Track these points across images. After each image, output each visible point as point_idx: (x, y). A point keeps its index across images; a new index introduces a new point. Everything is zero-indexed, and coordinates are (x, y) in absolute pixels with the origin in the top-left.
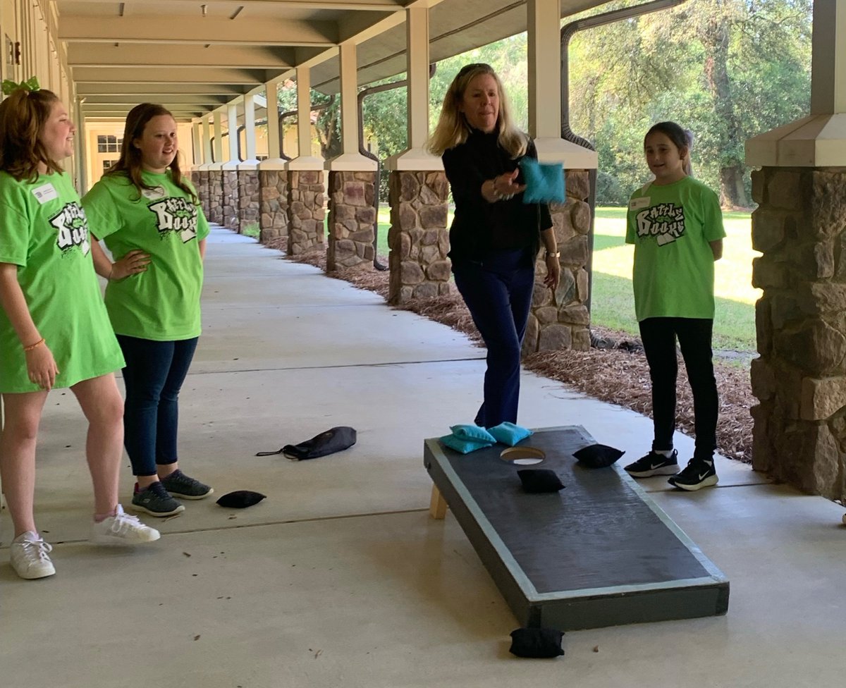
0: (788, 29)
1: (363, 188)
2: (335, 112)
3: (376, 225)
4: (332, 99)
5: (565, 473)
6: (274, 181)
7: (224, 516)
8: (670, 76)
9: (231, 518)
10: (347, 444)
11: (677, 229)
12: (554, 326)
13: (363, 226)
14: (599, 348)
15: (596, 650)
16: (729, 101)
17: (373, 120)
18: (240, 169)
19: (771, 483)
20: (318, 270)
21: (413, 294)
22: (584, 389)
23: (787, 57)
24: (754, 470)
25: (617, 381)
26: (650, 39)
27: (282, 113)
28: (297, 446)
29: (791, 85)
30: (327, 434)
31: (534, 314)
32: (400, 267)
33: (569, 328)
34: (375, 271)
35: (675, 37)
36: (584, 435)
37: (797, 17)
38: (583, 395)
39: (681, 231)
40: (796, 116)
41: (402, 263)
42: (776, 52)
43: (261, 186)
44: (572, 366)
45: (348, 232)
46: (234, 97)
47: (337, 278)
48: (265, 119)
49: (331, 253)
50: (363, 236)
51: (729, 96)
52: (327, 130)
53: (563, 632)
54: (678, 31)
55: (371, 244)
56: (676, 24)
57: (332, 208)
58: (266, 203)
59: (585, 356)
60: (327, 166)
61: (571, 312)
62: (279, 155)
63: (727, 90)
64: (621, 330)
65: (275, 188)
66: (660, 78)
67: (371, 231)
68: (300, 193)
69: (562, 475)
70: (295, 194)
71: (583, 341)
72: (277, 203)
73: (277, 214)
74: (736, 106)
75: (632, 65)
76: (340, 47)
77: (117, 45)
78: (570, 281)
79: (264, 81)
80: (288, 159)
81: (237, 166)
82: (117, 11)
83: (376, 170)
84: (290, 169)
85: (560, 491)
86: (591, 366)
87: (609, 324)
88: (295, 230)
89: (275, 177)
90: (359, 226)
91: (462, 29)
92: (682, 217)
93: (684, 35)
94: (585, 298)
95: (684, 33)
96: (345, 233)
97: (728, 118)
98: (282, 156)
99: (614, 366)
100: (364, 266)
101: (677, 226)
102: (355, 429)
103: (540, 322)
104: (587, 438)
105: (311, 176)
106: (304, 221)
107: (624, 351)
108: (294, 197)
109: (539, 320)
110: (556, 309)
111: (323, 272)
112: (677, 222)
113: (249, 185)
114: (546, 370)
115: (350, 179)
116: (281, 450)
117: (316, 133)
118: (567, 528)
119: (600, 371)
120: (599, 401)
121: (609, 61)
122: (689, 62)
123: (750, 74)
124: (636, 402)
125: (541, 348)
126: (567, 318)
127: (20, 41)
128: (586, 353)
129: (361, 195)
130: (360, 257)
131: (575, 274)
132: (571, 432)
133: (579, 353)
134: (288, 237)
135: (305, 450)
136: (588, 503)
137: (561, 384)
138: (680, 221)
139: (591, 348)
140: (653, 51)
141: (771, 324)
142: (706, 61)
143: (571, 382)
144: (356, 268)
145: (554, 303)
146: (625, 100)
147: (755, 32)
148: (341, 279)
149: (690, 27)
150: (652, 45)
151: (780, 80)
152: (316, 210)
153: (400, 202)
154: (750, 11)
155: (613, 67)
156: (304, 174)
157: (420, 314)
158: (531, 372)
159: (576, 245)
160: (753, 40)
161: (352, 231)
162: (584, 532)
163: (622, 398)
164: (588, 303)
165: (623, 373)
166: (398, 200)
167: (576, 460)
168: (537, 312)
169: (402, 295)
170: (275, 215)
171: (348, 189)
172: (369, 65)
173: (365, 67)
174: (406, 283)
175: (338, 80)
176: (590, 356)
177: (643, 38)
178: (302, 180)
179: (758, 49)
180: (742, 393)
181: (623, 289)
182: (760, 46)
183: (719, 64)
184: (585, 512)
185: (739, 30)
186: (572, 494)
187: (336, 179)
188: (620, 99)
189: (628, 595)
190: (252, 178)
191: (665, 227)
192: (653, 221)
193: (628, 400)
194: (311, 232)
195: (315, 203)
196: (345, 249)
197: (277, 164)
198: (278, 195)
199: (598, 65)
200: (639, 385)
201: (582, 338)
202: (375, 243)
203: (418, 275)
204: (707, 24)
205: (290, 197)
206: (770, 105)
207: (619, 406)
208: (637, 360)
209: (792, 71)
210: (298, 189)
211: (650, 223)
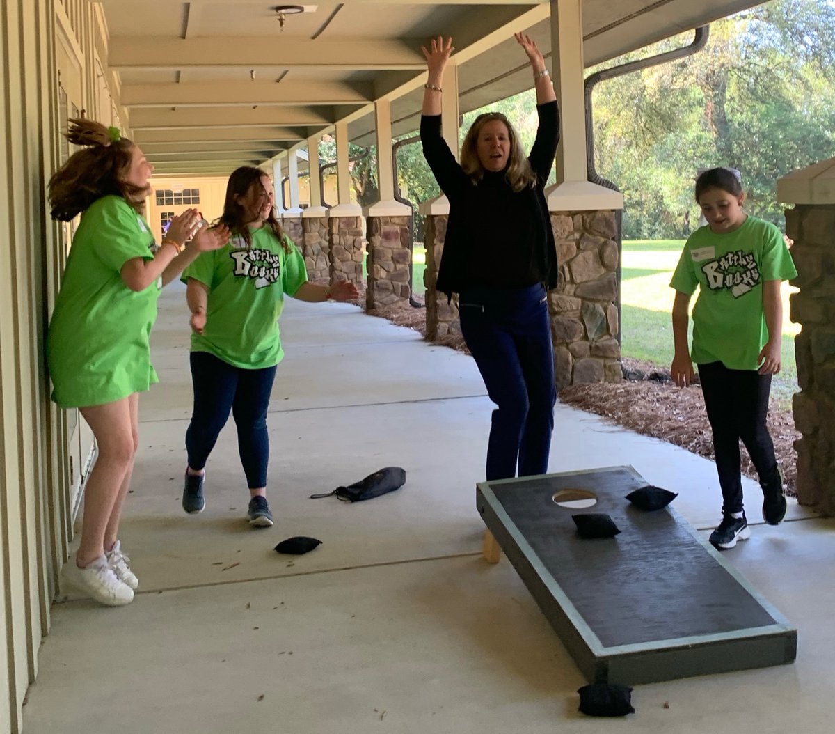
0: (780, 74)
1: (399, 232)
2: (369, 162)
3: (411, 266)
4: (367, 150)
5: (619, 516)
6: (315, 227)
7: (282, 563)
8: (672, 119)
9: (289, 566)
10: (396, 484)
11: (752, 278)
12: (586, 360)
13: (399, 266)
14: (630, 380)
15: (666, 706)
16: (728, 140)
17: (403, 168)
18: (285, 217)
19: (819, 517)
20: (358, 308)
21: (448, 330)
22: (621, 422)
23: (781, 100)
24: (800, 503)
25: (652, 413)
26: (654, 87)
27: (322, 166)
28: (350, 487)
29: (786, 124)
30: (378, 475)
31: (568, 348)
32: (436, 304)
33: (602, 362)
34: (411, 308)
35: (676, 84)
36: (634, 476)
37: (788, 62)
38: (620, 428)
39: (756, 279)
40: (791, 152)
41: (437, 301)
42: (770, 95)
43: (304, 231)
44: (606, 399)
45: (385, 272)
46: (277, 153)
47: (377, 316)
48: (307, 171)
49: (369, 292)
50: (399, 276)
51: (728, 136)
52: (361, 178)
53: (631, 687)
54: (680, 78)
55: (407, 284)
56: (677, 72)
57: (371, 250)
58: (309, 247)
59: (619, 389)
60: (365, 212)
61: (603, 346)
62: (320, 203)
63: (727, 130)
64: (649, 360)
65: (317, 233)
66: (664, 122)
67: (406, 271)
68: (340, 238)
69: (616, 518)
70: (336, 239)
71: (615, 373)
72: (319, 247)
73: (319, 257)
74: (736, 145)
75: (637, 110)
76: (376, 104)
77: (173, 109)
78: (601, 316)
79: (306, 137)
80: (329, 207)
81: (282, 215)
82: (174, 79)
83: (410, 214)
84: (331, 216)
85: (616, 536)
86: (625, 398)
87: (637, 355)
88: (336, 272)
89: (317, 223)
90: (395, 267)
91: (487, 83)
92: (754, 264)
93: (685, 82)
94: (616, 331)
95: (685, 79)
96: (383, 274)
97: (728, 156)
98: (323, 204)
99: (647, 398)
100: (401, 304)
101: (751, 274)
102: (404, 469)
103: (573, 355)
104: (637, 479)
105: (350, 221)
106: (344, 263)
107: (655, 382)
108: (334, 242)
109: (572, 354)
110: (588, 344)
111: (363, 311)
112: (750, 270)
113: (293, 231)
114: (582, 403)
115: (386, 223)
116: (334, 492)
117: (352, 181)
118: (627, 575)
119: (635, 403)
120: (637, 434)
121: (616, 107)
122: (690, 106)
123: (747, 115)
124: (673, 435)
125: (576, 381)
126: (599, 352)
127: (85, 108)
128: (619, 386)
129: (396, 238)
130: (397, 296)
131: (605, 309)
132: (621, 472)
133: (613, 386)
134: (329, 278)
135: (356, 492)
136: (645, 548)
137: (597, 417)
138: (753, 268)
139: (623, 380)
140: (657, 97)
141: (811, 359)
142: (706, 105)
143: (607, 415)
144: (393, 306)
145: (586, 337)
146: (631, 143)
147: (750, 76)
148: (381, 317)
149: (691, 74)
150: (655, 92)
151: (776, 120)
152: (354, 253)
153: (435, 245)
154: (745, 59)
155: (620, 112)
156: (343, 220)
157: (456, 349)
158: (567, 405)
159: (605, 281)
160: (748, 84)
161: (388, 272)
162: (645, 579)
163: (659, 430)
164: (618, 337)
165: (658, 405)
166: (433, 242)
167: (628, 502)
168: (570, 346)
169: (438, 331)
170: (317, 258)
171: (384, 233)
172: (401, 119)
173: (398, 121)
174: (441, 319)
175: (374, 134)
176: (624, 388)
177: (647, 86)
178: (342, 226)
179: (753, 92)
180: (777, 424)
181: (645, 319)
182: (755, 89)
183: (718, 107)
184: (644, 558)
185: (736, 76)
186: (628, 539)
187: (374, 225)
188: (627, 141)
189: (695, 646)
190: (295, 225)
191: (738, 277)
192: (725, 272)
193: (665, 433)
194: (350, 273)
195: (354, 246)
196: (382, 289)
197: (319, 212)
198: (320, 240)
199: (605, 111)
200: (674, 417)
201: (614, 371)
202: (410, 282)
203: (452, 312)
204: (706, 71)
205: (331, 242)
206: (767, 143)
207: (658, 439)
208: (669, 391)
209: (786, 111)
210: (338, 234)
211: (722, 275)
